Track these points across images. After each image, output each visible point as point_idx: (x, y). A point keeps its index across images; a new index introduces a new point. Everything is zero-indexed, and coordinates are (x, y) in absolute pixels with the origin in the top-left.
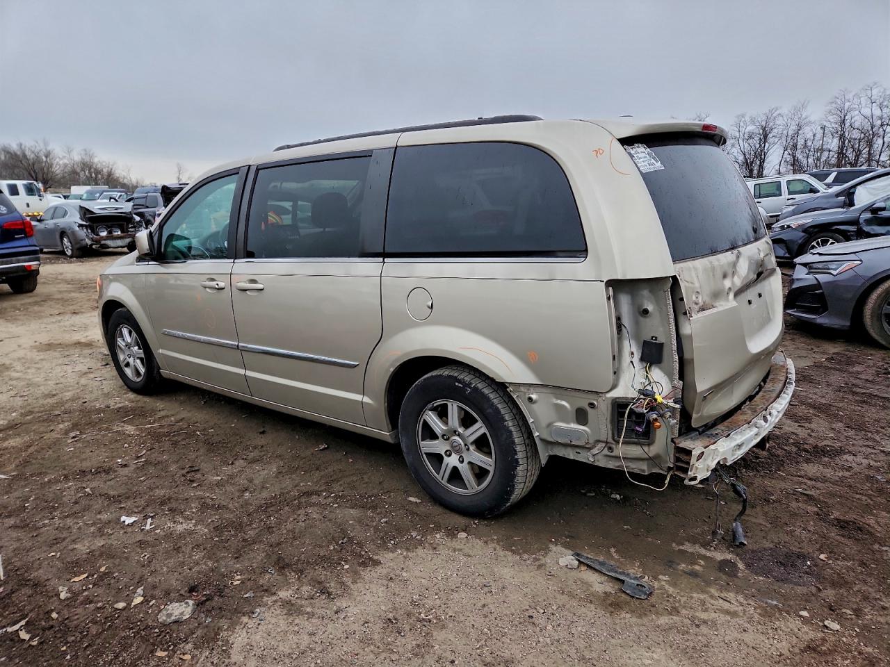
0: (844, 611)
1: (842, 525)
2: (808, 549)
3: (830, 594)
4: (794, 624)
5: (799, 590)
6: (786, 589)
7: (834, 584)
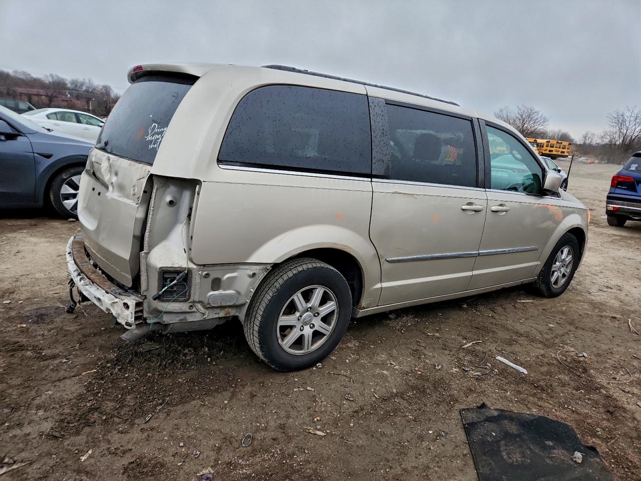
0: (3, 310)
1: (22, 348)
2: (35, 327)
3: (13, 313)
4: (23, 297)
5: (28, 309)
6: (35, 307)
7: (13, 318)
